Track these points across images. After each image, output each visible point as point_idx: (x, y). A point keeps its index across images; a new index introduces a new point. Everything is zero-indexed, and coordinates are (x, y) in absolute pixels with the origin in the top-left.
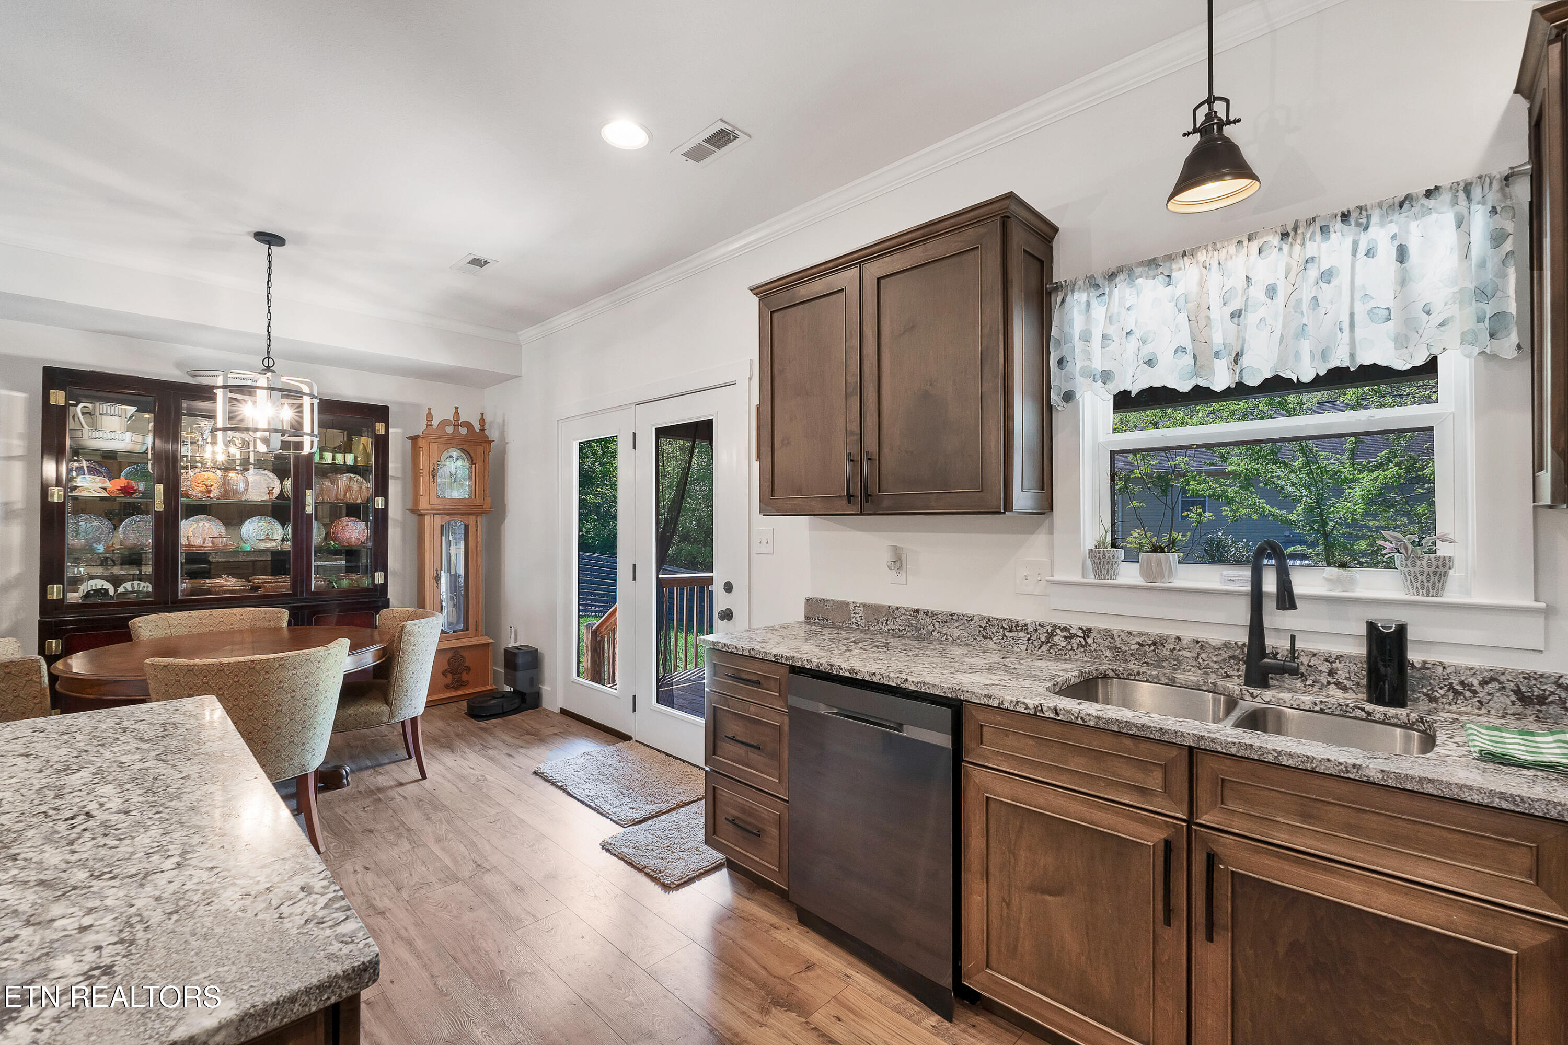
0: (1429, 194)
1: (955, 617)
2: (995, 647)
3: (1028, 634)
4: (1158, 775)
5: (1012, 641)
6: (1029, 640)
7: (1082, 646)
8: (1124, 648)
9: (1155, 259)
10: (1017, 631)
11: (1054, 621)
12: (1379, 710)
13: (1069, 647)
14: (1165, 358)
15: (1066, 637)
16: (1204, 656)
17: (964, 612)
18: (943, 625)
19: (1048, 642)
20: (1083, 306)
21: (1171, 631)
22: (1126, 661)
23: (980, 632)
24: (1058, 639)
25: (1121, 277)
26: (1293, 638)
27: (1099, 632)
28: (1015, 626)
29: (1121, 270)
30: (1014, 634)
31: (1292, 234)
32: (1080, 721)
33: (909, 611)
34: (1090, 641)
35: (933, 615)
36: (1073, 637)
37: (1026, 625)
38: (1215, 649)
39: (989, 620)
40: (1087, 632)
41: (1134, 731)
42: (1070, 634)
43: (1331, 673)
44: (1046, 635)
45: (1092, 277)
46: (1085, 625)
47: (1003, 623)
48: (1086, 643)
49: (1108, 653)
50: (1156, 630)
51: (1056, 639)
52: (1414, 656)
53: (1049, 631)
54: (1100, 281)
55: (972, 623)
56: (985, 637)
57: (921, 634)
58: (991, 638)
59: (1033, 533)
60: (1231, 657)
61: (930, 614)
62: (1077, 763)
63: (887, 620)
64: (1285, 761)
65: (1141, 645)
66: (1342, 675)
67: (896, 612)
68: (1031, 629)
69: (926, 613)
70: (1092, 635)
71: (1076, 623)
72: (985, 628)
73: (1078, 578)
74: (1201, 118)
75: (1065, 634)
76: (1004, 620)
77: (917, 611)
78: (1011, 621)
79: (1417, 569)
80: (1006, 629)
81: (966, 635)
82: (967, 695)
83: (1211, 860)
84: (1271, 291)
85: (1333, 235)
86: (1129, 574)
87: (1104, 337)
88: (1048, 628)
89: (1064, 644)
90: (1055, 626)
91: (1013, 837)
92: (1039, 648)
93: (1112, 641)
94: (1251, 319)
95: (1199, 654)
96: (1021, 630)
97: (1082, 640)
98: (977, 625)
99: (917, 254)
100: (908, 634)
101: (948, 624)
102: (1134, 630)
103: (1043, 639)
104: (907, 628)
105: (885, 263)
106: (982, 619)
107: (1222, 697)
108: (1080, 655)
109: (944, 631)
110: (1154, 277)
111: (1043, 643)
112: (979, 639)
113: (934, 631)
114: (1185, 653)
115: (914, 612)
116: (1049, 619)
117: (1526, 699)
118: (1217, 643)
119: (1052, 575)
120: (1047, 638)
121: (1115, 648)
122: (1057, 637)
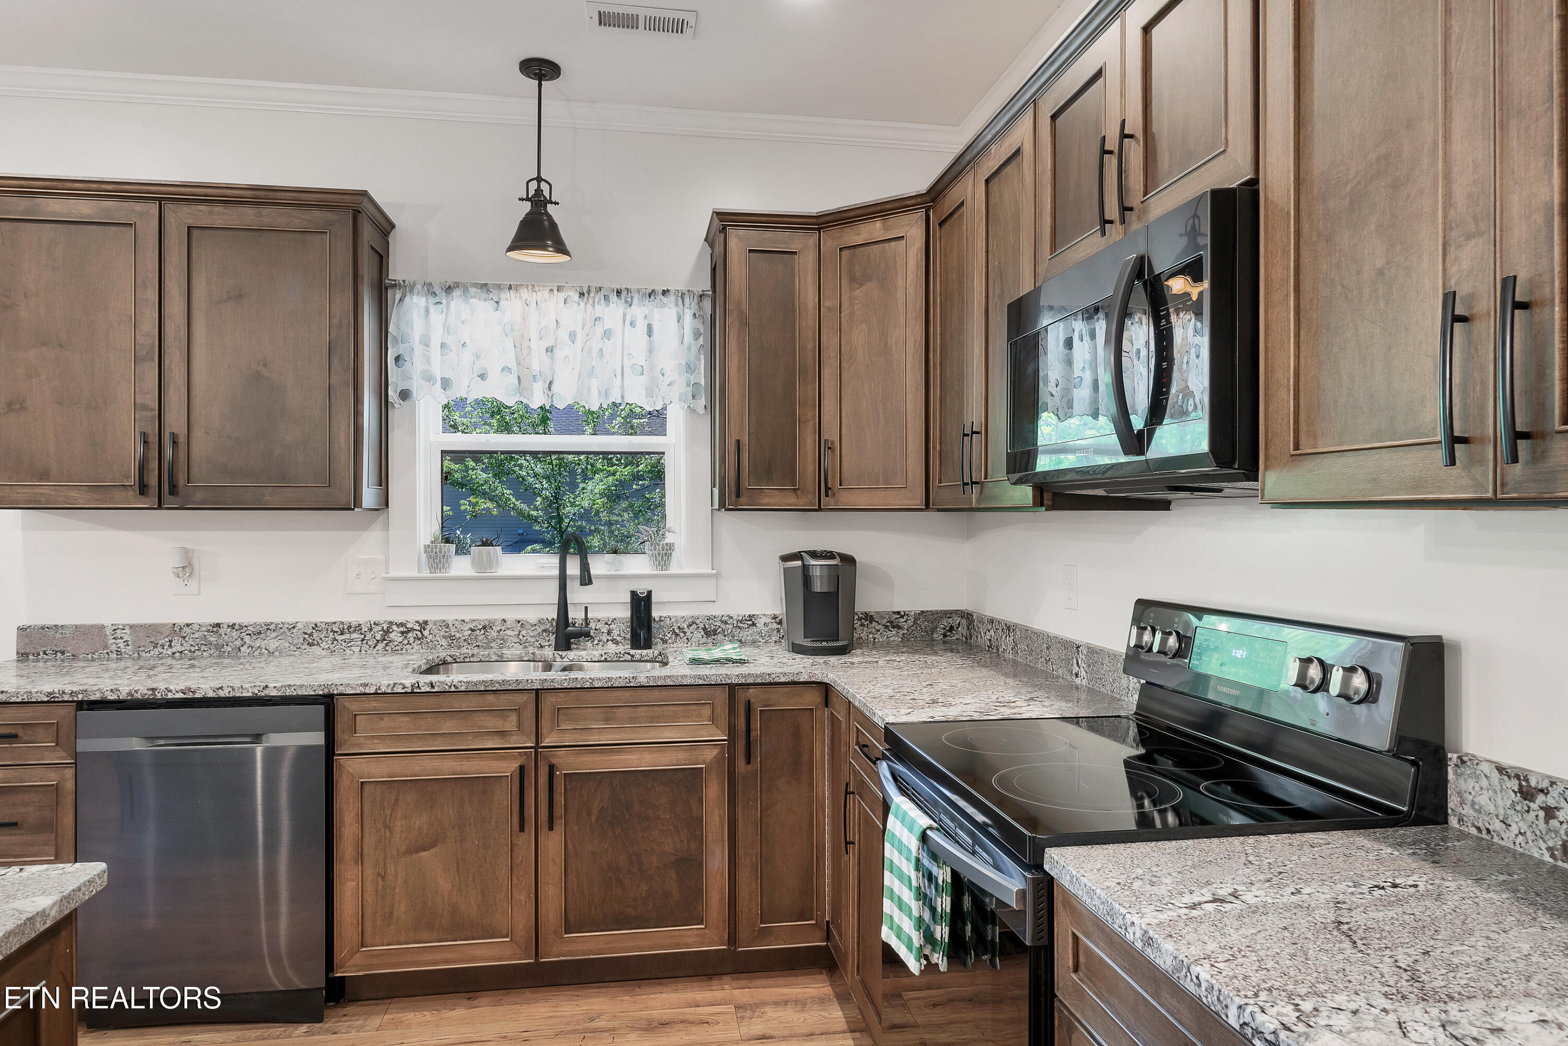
0: (665, 292)
1: (272, 627)
2: (324, 652)
3: (361, 634)
4: (513, 718)
5: (344, 644)
6: (363, 640)
7: (419, 639)
8: (458, 635)
9: (486, 285)
10: (350, 632)
11: (389, 619)
12: (637, 653)
13: (406, 642)
14: (494, 374)
15: (402, 633)
16: (524, 633)
17: (283, 620)
18: (255, 637)
19: (384, 640)
20: (423, 311)
21: (495, 615)
22: (459, 647)
23: (304, 639)
24: (395, 636)
25: (457, 293)
26: (586, 608)
27: (435, 623)
28: (348, 629)
29: (457, 285)
30: (346, 636)
31: (586, 295)
32: (453, 689)
33: (206, 626)
34: (426, 633)
35: (241, 627)
36: (410, 631)
37: (360, 625)
38: (532, 626)
39: (316, 625)
40: (424, 624)
41: (497, 687)
42: (407, 628)
43: (609, 633)
44: (381, 633)
45: (430, 284)
46: (421, 618)
47: (333, 626)
48: (423, 635)
49: (444, 642)
50: (484, 616)
51: (392, 636)
52: (656, 614)
53: (385, 628)
54: (437, 290)
55: (295, 631)
56: (310, 645)
57: (224, 652)
58: (318, 644)
59: (365, 530)
60: (544, 631)
61: (237, 627)
62: (448, 726)
63: (171, 641)
64: (597, 684)
65: (472, 630)
66: (615, 633)
67: (187, 630)
68: (365, 629)
69: (232, 626)
70: (428, 627)
71: (411, 618)
72: (311, 635)
73: (414, 573)
74: (532, 193)
75: (402, 629)
76: (335, 623)
77: (218, 625)
78: (342, 623)
79: (656, 552)
80: (337, 632)
81: (287, 645)
82: (340, 688)
83: (552, 769)
84: (573, 336)
85: (611, 305)
86: (461, 566)
87: (443, 345)
88: (383, 625)
89: (400, 639)
90: (391, 623)
91: (388, 812)
92: (374, 647)
93: (447, 630)
94: (559, 354)
95: (520, 632)
96: (354, 631)
97: (418, 633)
98: (301, 632)
99: (247, 216)
100: (205, 654)
101: (262, 636)
102: (467, 618)
103: (378, 637)
104: (203, 648)
105: (201, 211)
106: (307, 625)
107: (540, 664)
108: (416, 647)
109: (257, 643)
110: (485, 300)
111: (378, 641)
112: (303, 647)
113: (242, 646)
114: (509, 632)
115: (213, 627)
116: (384, 616)
117: (708, 633)
118: (533, 621)
119: (387, 572)
120: (383, 636)
121: (450, 636)
122: (394, 634)
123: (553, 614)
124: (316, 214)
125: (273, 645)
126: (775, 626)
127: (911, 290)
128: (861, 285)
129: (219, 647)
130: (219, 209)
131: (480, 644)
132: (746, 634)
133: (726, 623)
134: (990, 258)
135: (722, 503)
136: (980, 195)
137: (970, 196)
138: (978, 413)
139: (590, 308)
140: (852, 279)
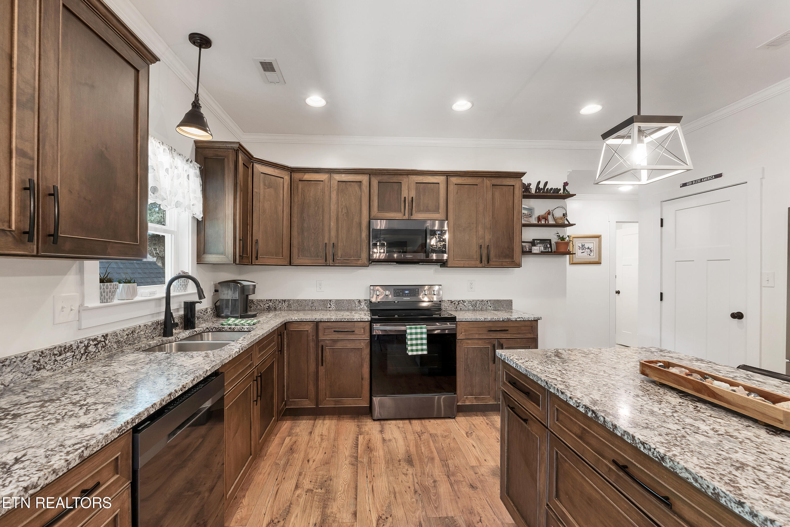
2: (49, 373)
3: (72, 352)
5: (62, 362)
6: (74, 356)
7: (104, 347)
8: (122, 340)
10: (65, 352)
11: (88, 337)
13: (97, 351)
15: (95, 345)
19: (86, 352)
21: (136, 323)
23: (34, 366)
24: (92, 349)
26: (173, 312)
27: (111, 335)
28: (64, 349)
30: (63, 356)
34: (107, 342)
36: (100, 342)
37: (71, 345)
38: (150, 326)
39: (42, 352)
40: (105, 337)
42: (98, 341)
44: (84, 348)
46: (104, 333)
47: (54, 350)
48: (105, 344)
49: (115, 346)
50: (131, 325)
51: (90, 348)
53: (86, 344)
55: (26, 361)
56: (38, 369)
58: (44, 367)
60: (154, 329)
65: (128, 335)
68: (75, 347)
70: (108, 338)
71: (98, 333)
72: (38, 361)
73: (97, 304)
75: (95, 342)
76: (55, 348)
78: (60, 347)
80: (56, 354)
88: (85, 342)
89: (94, 350)
90: (89, 340)
92: (80, 360)
93: (117, 338)
95: (146, 331)
96: (68, 351)
97: (103, 343)
98: (31, 360)
102: (125, 327)
103: (82, 352)
106: (36, 353)
108: (102, 353)
111: (82, 354)
116: (85, 336)
118: (150, 324)
119: (82, 305)
120: (85, 350)
121: (118, 341)
122: (91, 347)
123: (162, 317)
126: (211, 312)
128: (268, 188)
131: (131, 342)
132: (205, 317)
134: (339, 201)
135: (235, 261)
136: (334, 184)
137: (327, 181)
138: (333, 240)
139: (172, 159)
140: (265, 185)
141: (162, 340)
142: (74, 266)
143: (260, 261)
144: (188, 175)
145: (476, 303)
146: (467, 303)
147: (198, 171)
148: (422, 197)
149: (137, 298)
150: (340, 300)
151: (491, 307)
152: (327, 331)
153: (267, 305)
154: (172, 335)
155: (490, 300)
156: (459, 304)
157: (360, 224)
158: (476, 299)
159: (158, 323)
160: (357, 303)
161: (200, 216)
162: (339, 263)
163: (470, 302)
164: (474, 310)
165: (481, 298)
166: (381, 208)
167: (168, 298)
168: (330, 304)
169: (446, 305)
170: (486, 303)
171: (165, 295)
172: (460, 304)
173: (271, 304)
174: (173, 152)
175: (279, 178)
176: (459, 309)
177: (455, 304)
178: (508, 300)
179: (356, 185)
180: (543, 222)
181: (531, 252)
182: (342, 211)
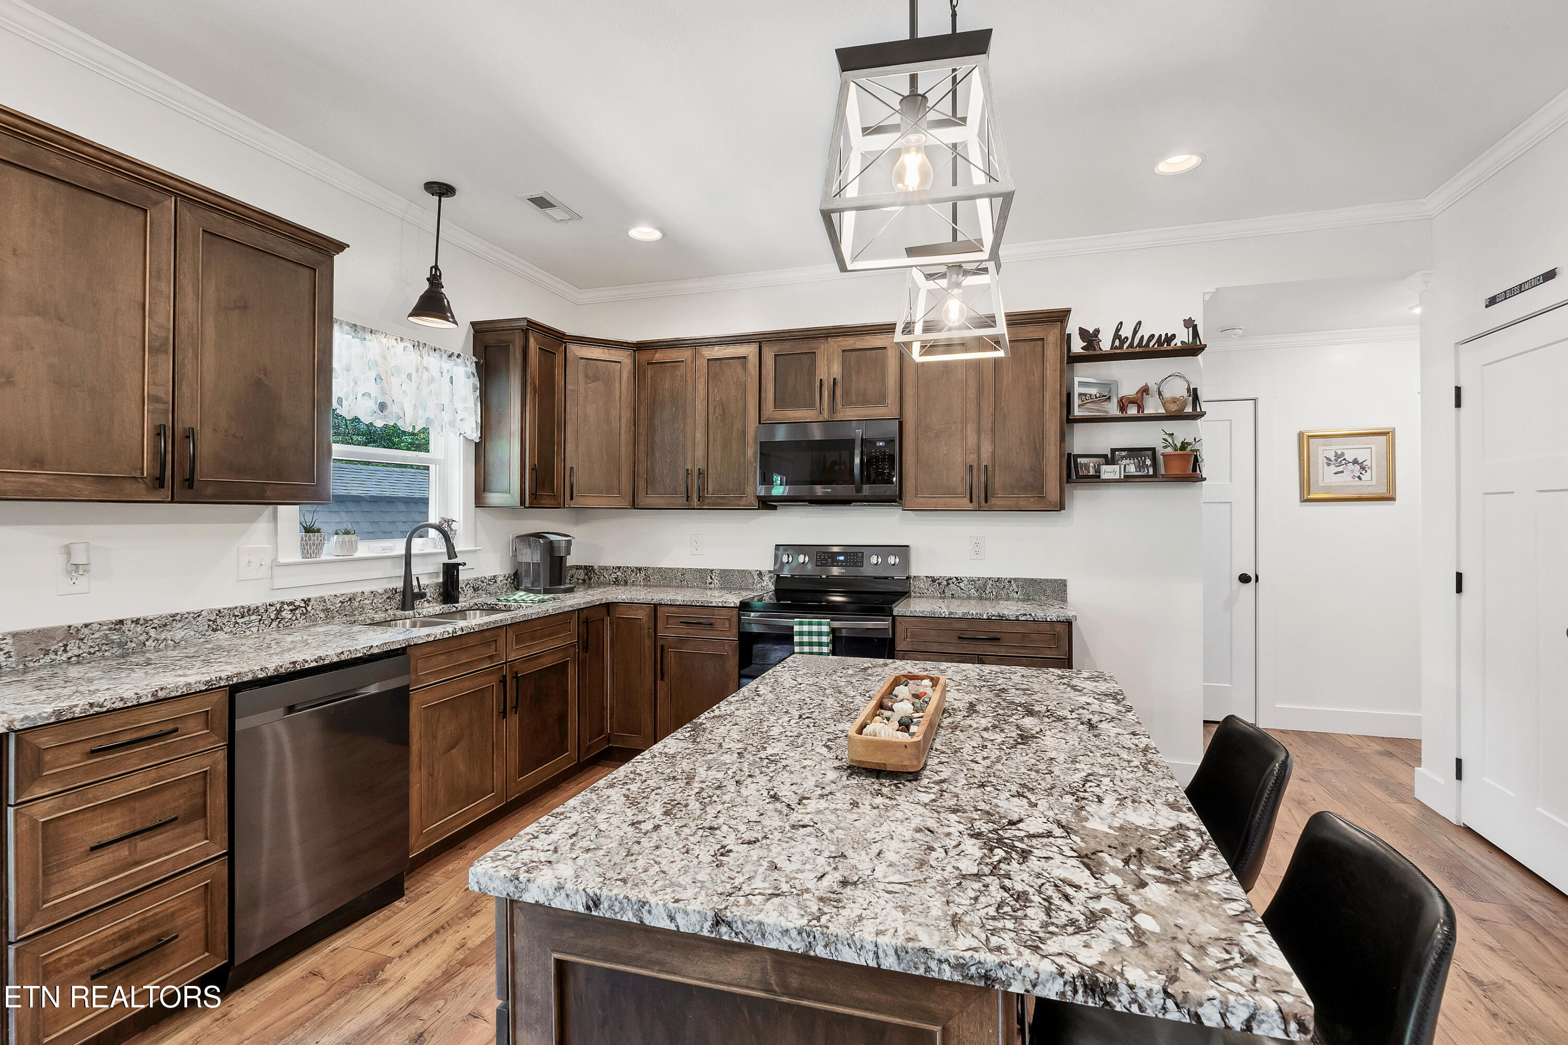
0: (458, 355)
1: (178, 618)
2: (227, 636)
3: (259, 615)
5: (244, 626)
6: (260, 620)
7: (304, 614)
8: (332, 608)
9: (356, 325)
10: (249, 615)
11: (281, 599)
13: (294, 618)
15: (291, 610)
16: (375, 601)
17: (188, 610)
18: (160, 630)
19: (277, 618)
21: (356, 589)
22: (333, 618)
23: (209, 626)
24: (286, 614)
26: (417, 578)
27: (315, 600)
28: (248, 611)
30: (246, 619)
33: (107, 624)
34: (309, 608)
35: (146, 621)
36: (298, 608)
37: (257, 607)
38: (381, 595)
39: (219, 611)
40: (307, 602)
42: (295, 607)
44: (275, 612)
46: (305, 597)
47: (235, 611)
48: (307, 610)
49: (322, 615)
50: (349, 590)
51: (283, 614)
53: (278, 608)
55: (200, 619)
56: (214, 630)
57: (128, 649)
58: (222, 629)
59: (254, 522)
60: (388, 598)
61: (141, 622)
63: (65, 646)
65: (343, 603)
67: (85, 631)
68: (262, 611)
69: (136, 622)
70: (311, 604)
71: (297, 596)
72: (215, 621)
73: (299, 559)
75: (291, 607)
76: (236, 608)
77: (121, 622)
78: (243, 607)
80: (238, 616)
81: (192, 633)
82: (415, 640)
88: (276, 606)
89: (290, 616)
90: (283, 603)
92: (270, 626)
93: (325, 605)
95: (373, 600)
96: (253, 614)
97: (304, 609)
98: (206, 619)
99: (254, 236)
100: (106, 654)
101: (168, 627)
102: (338, 593)
103: (273, 617)
104: (104, 647)
105: (213, 218)
106: (211, 611)
107: (408, 621)
108: (302, 622)
109: (163, 636)
110: (353, 337)
111: (272, 620)
112: (208, 633)
113: (147, 640)
114: (366, 602)
115: (116, 624)
116: (276, 598)
117: (476, 589)
118: (381, 591)
119: (276, 559)
120: (277, 615)
121: (327, 609)
122: (285, 612)
123: (400, 584)
124: (307, 251)
125: (179, 635)
126: (505, 582)
127: (624, 391)
128: (593, 382)
129: (121, 645)
130: (230, 221)
131: (347, 613)
132: (492, 589)
133: (483, 582)
134: (710, 395)
135: (522, 502)
136: (702, 364)
137: (689, 361)
138: (701, 464)
139: (419, 358)
140: (587, 376)
141: (394, 615)
142: (266, 511)
143: (579, 501)
144: (451, 378)
145: (985, 586)
146: (966, 582)
147: (472, 368)
148: (854, 378)
149: (357, 555)
150: (728, 571)
151: (1017, 593)
152: (671, 621)
153: (614, 576)
154: (413, 608)
155: (1016, 580)
156: (948, 584)
157: (744, 433)
158: (985, 577)
159: (396, 591)
160: (756, 577)
161: (475, 436)
162: (708, 504)
163: (972, 581)
164: (981, 598)
165: (996, 575)
166: (779, 403)
167: (408, 557)
168: (711, 578)
169: (921, 585)
170: (1007, 585)
171: (404, 552)
172: (952, 586)
173: (619, 574)
174: (421, 349)
175: (613, 364)
176: (948, 594)
177: (940, 584)
178: (1058, 580)
179: (737, 364)
180: (1132, 411)
181: (1099, 477)
182: (714, 413)
